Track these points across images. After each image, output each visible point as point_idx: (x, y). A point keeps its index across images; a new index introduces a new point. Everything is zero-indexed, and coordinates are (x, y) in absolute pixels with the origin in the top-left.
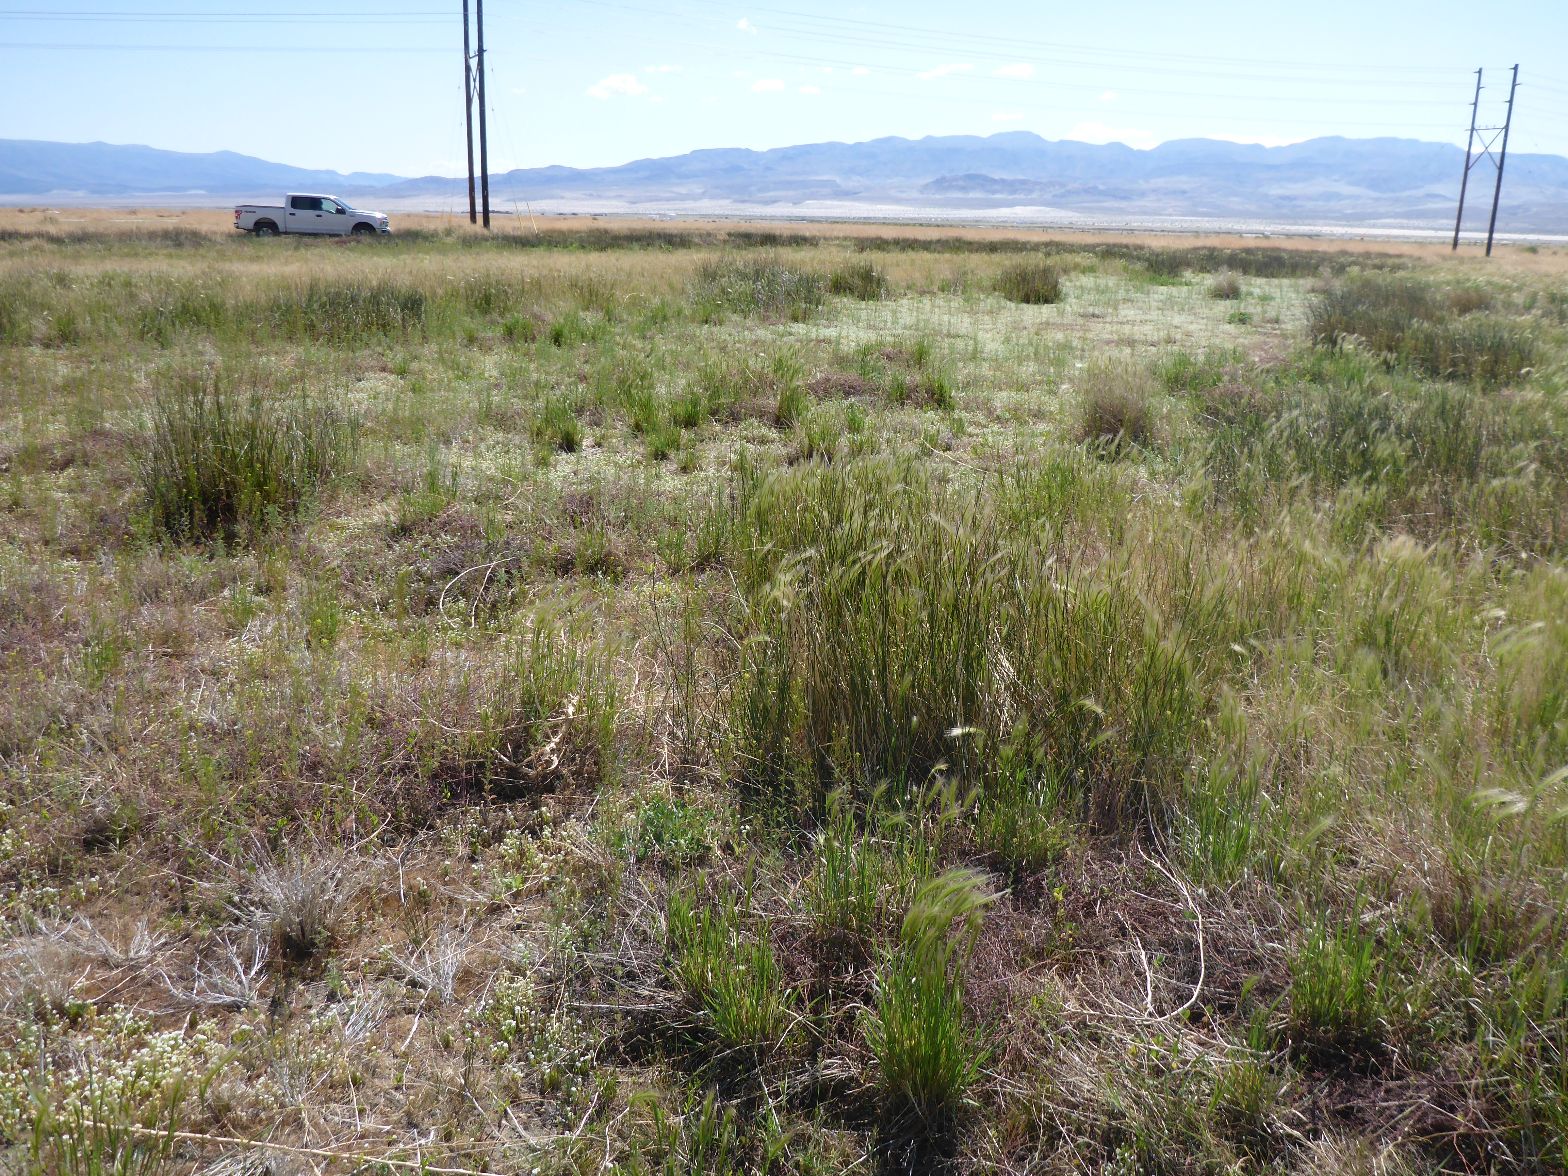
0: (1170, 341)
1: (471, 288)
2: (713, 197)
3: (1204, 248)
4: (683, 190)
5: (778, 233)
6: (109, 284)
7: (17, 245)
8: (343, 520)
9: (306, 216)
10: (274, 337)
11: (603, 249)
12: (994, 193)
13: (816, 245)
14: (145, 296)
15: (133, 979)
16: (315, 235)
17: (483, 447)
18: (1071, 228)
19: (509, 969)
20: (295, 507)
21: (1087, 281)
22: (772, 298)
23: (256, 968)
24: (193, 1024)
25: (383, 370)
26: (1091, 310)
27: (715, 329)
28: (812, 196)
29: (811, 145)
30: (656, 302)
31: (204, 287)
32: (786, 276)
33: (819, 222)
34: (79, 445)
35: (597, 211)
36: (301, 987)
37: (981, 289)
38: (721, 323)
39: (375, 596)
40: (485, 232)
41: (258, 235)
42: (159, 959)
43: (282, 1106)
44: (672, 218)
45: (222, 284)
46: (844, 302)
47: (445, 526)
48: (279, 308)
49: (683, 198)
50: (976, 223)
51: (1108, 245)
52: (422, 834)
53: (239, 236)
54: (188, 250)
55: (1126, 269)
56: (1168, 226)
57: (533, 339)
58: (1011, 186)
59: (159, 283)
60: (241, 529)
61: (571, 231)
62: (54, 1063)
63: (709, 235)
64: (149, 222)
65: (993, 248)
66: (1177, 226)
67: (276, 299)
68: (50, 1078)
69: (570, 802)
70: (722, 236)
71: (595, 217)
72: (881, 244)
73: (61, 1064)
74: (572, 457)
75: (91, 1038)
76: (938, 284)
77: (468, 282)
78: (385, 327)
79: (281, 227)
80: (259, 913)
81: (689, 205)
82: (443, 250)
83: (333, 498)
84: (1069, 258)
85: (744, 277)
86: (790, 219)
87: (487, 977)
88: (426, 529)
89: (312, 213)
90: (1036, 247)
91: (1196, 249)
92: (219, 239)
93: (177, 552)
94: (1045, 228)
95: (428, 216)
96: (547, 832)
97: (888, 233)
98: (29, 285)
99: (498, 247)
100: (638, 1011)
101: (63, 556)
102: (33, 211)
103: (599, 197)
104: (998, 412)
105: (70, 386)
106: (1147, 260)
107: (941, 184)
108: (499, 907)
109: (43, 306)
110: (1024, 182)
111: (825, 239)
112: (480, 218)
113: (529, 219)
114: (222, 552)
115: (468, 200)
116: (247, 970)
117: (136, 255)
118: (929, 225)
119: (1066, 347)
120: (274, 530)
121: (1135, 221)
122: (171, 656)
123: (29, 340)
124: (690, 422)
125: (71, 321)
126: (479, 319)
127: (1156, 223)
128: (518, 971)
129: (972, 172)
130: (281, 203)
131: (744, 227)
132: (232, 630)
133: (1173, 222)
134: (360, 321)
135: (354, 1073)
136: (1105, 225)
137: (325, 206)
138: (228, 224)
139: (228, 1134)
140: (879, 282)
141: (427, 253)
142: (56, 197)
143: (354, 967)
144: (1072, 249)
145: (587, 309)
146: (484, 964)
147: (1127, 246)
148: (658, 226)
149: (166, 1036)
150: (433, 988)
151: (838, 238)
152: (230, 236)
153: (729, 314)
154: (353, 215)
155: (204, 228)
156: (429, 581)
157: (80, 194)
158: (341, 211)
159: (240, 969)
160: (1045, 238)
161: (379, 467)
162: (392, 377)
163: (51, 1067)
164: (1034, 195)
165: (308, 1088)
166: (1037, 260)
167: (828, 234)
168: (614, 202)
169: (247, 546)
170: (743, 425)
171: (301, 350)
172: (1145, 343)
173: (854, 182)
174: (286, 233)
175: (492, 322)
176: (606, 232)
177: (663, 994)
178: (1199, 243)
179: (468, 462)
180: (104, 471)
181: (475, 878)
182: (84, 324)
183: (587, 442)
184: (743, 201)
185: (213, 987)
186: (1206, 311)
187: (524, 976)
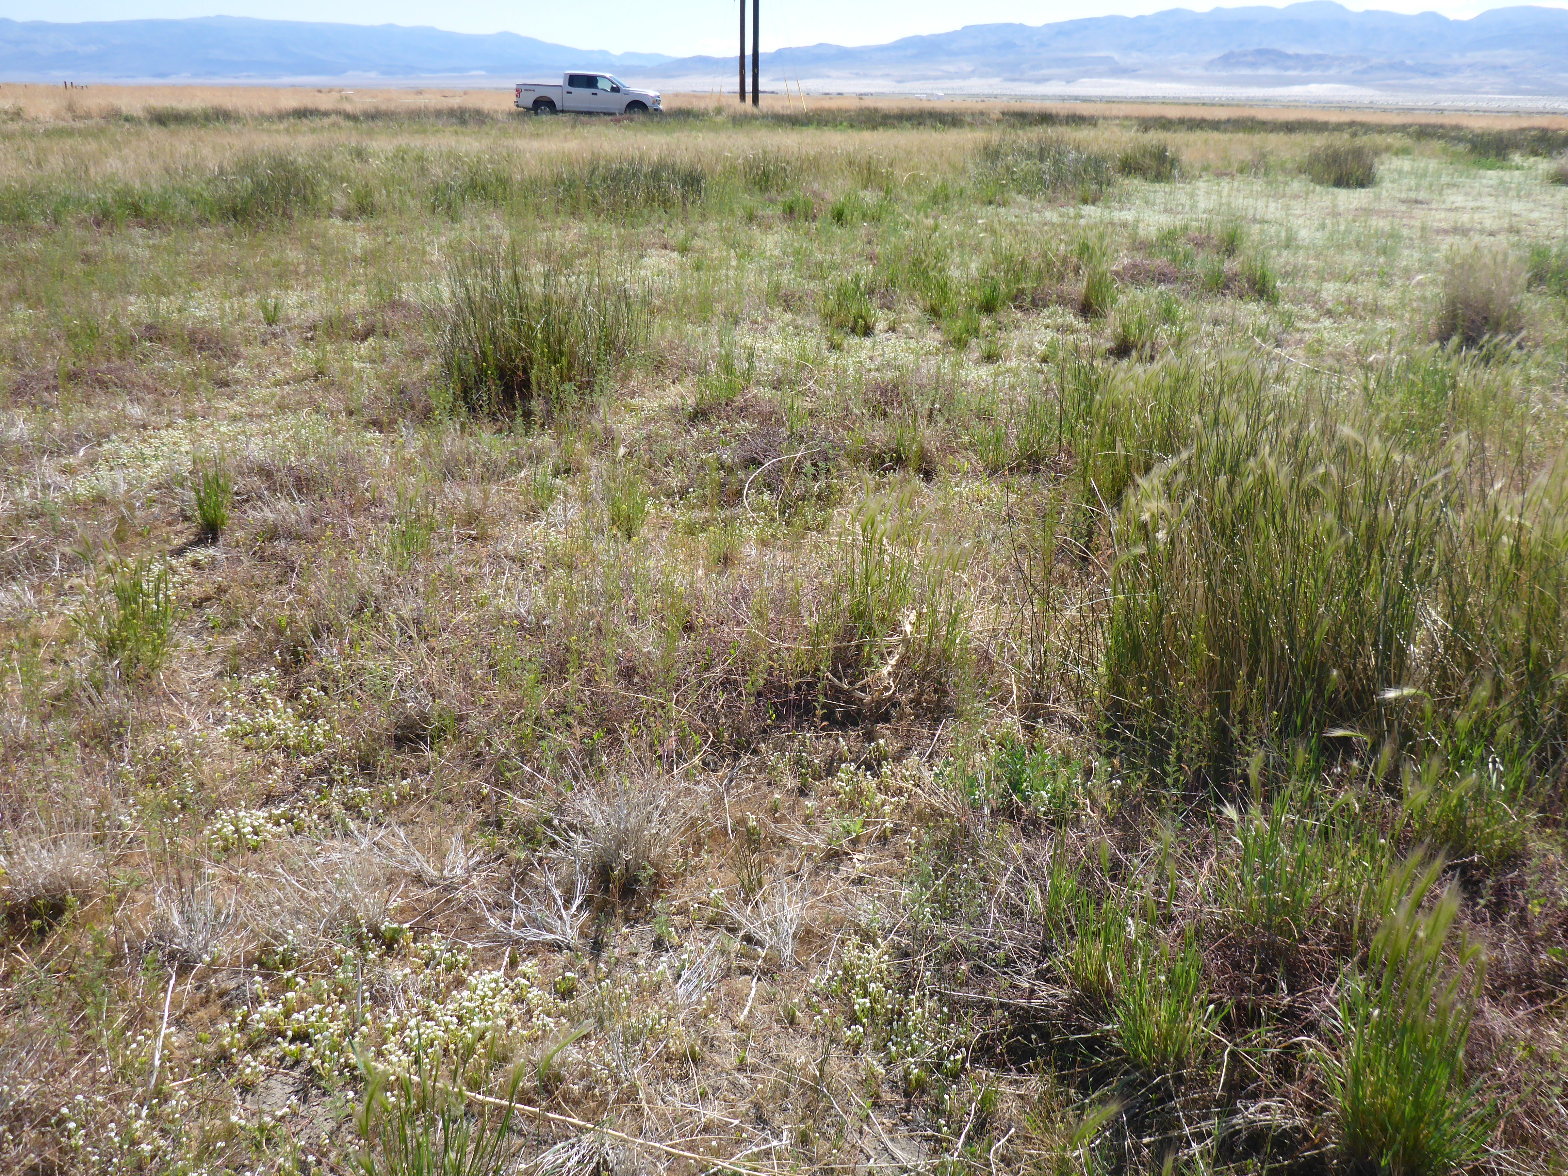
0: (1513, 230)
1: (750, 165)
2: (982, 76)
3: (1534, 129)
4: (951, 68)
5: (1054, 112)
6: (403, 159)
7: (317, 122)
8: (637, 401)
9: (582, 94)
10: (557, 212)
11: (874, 128)
12: (1287, 69)
13: (1095, 125)
14: (436, 171)
15: (448, 901)
16: (590, 113)
17: (772, 328)
18: (1371, 107)
19: (856, 933)
20: (589, 385)
21: (1405, 164)
22: (1059, 178)
23: (577, 902)
24: (513, 964)
25: (665, 247)
26: (1413, 195)
27: (1002, 210)
28: (1088, 74)
29: (1090, 20)
30: (936, 180)
31: (491, 161)
32: (1073, 155)
33: (1094, 102)
34: (379, 316)
35: (863, 90)
36: (624, 930)
37: (1284, 170)
38: (1004, 204)
39: (675, 484)
40: (755, 110)
41: (536, 114)
42: (474, 881)
43: (617, 1083)
44: (939, 98)
45: (509, 159)
46: (1135, 183)
47: (743, 412)
48: (563, 182)
49: (951, 76)
50: (1265, 102)
51: (1420, 126)
52: (745, 759)
53: (519, 114)
54: (472, 127)
55: (1445, 151)
56: (1484, 105)
57: (814, 218)
58: (1305, 62)
59: (448, 158)
60: (537, 405)
61: (840, 110)
62: (373, 998)
63: (982, 113)
64: (432, 101)
65: (1290, 127)
66: (1494, 105)
67: (559, 175)
68: (368, 1016)
69: (909, 734)
70: (996, 115)
71: (861, 96)
72: (1165, 124)
73: (380, 999)
74: (867, 342)
75: (408, 970)
76: (1236, 166)
77: (746, 159)
78: (666, 203)
79: (559, 106)
80: (580, 839)
81: (957, 84)
82: (715, 128)
83: (626, 378)
84: (1379, 139)
85: (1029, 156)
86: (1063, 99)
87: (831, 939)
88: (723, 414)
89: (588, 91)
90: (1339, 127)
91: (1523, 130)
92: (500, 117)
93: (475, 428)
94: (1342, 108)
95: (695, 95)
96: (886, 769)
97: (1174, 113)
98: (330, 158)
99: (767, 126)
100: (1017, 1006)
101: (366, 428)
102: (330, 91)
103: (865, 76)
104: (1330, 305)
105: (368, 258)
106: (1471, 141)
107: (1229, 60)
108: (837, 854)
109: (342, 179)
110: (1320, 57)
111: (1105, 118)
112: (749, 97)
113: (799, 98)
114: (521, 431)
115: (737, 79)
116: (568, 903)
117: (425, 132)
118: (1213, 105)
119: (1394, 236)
120: (569, 408)
121: (1446, 101)
122: (475, 539)
123: (331, 212)
124: (988, 307)
125: (369, 194)
126: (758, 196)
127: (1471, 102)
128: (868, 938)
129: (1264, 46)
130: (560, 82)
131: (1016, 106)
132: (532, 514)
133: (1491, 100)
134: (641, 197)
135: (692, 1048)
136: (1410, 104)
137: (600, 84)
138: (509, 103)
139: (557, 1108)
140: (1174, 162)
141: (700, 131)
142: (352, 79)
143: (682, 911)
144: (1380, 129)
145: (865, 187)
146: (827, 924)
147: (1442, 126)
148: (927, 105)
149: (487, 977)
150: (771, 947)
151: (1118, 118)
152: (510, 114)
153: (1013, 194)
154: (627, 93)
155: (487, 106)
156: (730, 471)
157: (372, 74)
158: (615, 90)
159: (560, 903)
160: (1345, 118)
161: (672, 347)
162: (675, 255)
163: (369, 1003)
164: (1332, 72)
165: (644, 1060)
166: (1342, 141)
167: (1107, 113)
168: (881, 82)
169: (543, 425)
170: (1046, 312)
171: (583, 225)
172: (1482, 232)
173: (1132, 59)
174: (563, 111)
175: (772, 201)
176: (876, 110)
177: (1044, 990)
178: (1525, 123)
179: (760, 344)
180: (403, 343)
181: (808, 817)
182: (380, 197)
183: (881, 326)
184: (1014, 80)
185: (533, 921)
186: (1548, 198)
187: (876, 946)
